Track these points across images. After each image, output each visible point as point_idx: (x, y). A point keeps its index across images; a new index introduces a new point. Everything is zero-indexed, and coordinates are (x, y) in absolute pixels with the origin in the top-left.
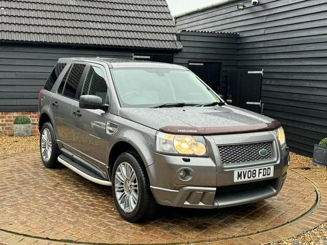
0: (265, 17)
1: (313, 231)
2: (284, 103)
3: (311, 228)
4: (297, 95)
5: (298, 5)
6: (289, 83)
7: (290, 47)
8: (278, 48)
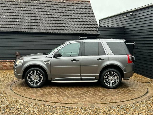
0: (135, 20)
1: (140, 102)
2: (143, 56)
3: (139, 101)
4: (148, 53)
5: (148, 15)
6: (145, 48)
7: (145, 33)
8: (140, 33)
